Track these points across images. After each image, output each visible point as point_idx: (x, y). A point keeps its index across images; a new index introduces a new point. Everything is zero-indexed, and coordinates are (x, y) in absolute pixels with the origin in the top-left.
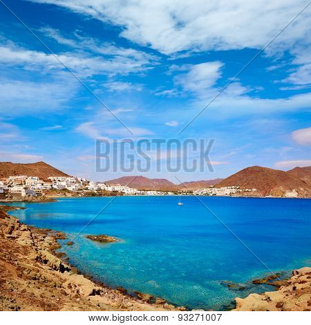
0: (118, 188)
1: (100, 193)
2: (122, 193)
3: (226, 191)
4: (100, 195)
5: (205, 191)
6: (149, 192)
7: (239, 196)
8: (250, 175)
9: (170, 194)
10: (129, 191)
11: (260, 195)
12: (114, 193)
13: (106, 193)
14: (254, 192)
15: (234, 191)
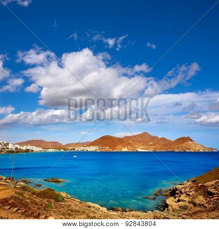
0: (29, 147)
1: (18, 151)
2: (32, 151)
3: (93, 149)
4: (18, 152)
5: (82, 148)
6: (49, 150)
7: (100, 151)
8: (105, 140)
9: (62, 150)
10: (36, 149)
11: (111, 150)
12: (27, 151)
13: (21, 151)
14: (107, 149)
15: (97, 148)
